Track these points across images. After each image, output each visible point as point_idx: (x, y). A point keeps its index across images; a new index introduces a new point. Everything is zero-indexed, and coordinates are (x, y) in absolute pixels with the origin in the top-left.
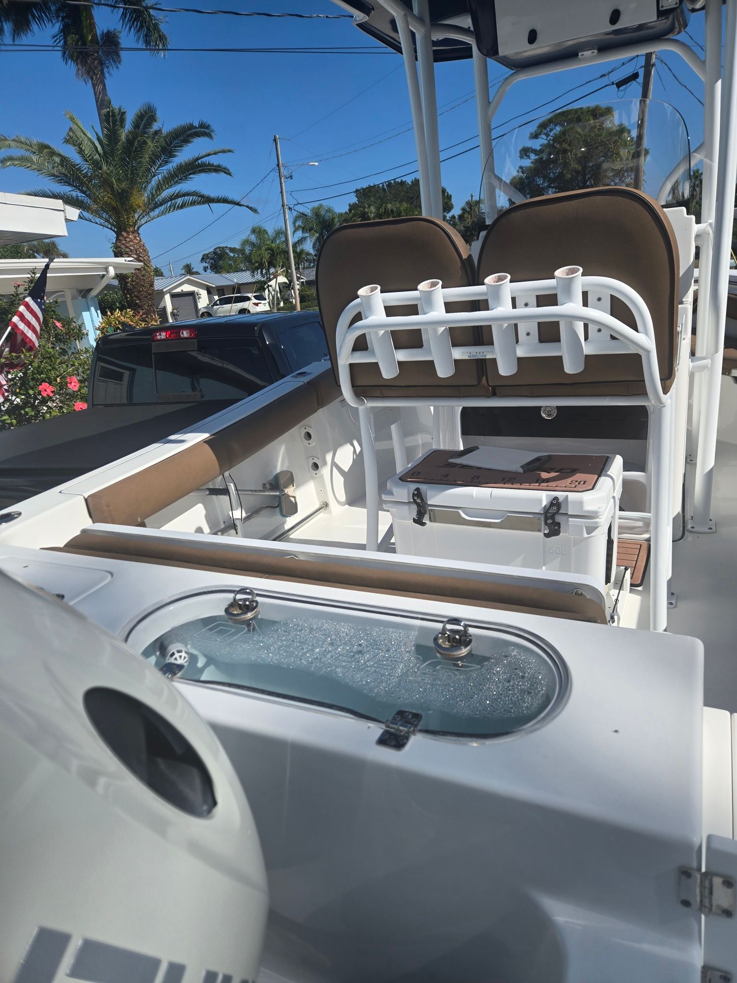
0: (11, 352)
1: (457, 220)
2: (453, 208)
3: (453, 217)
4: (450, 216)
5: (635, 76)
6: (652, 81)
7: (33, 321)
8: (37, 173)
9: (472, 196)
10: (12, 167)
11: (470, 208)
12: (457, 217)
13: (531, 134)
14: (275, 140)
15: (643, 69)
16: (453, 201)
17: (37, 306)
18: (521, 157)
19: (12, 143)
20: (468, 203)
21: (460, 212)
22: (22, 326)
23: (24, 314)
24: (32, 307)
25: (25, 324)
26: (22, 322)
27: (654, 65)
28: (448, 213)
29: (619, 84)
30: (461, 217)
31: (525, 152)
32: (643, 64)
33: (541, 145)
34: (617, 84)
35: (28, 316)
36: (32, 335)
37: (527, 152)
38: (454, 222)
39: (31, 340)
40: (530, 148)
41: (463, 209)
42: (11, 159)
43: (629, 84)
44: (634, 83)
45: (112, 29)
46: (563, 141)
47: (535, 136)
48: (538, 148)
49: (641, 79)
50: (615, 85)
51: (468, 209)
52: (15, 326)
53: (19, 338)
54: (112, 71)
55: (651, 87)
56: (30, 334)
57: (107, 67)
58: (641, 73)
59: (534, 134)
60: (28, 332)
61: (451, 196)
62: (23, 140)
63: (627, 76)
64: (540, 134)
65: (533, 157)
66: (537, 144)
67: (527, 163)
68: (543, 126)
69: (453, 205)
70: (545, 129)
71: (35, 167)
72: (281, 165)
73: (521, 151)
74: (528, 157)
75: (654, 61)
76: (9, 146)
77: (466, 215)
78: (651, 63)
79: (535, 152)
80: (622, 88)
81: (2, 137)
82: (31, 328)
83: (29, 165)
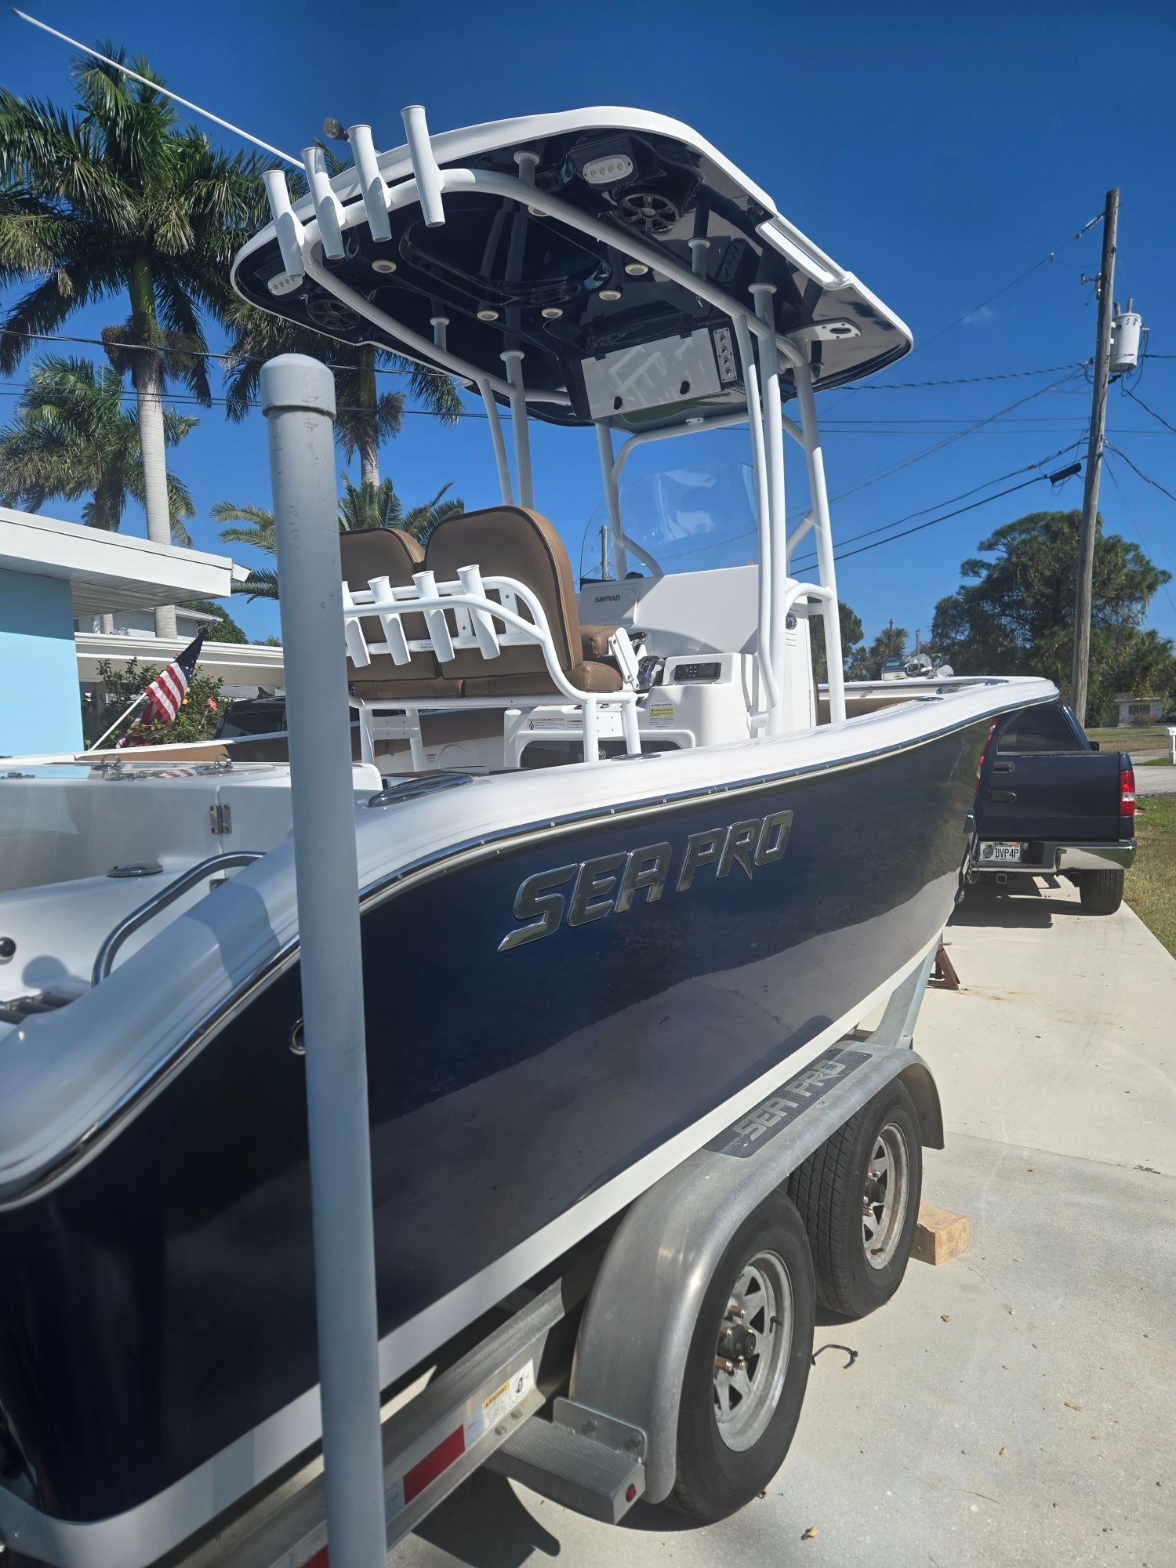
0: (141, 722)
1: (868, 655)
2: (862, 638)
3: (863, 650)
4: (858, 648)
5: (1076, 468)
6: (1099, 476)
7: (175, 691)
8: (266, 551)
9: (891, 623)
10: (236, 541)
11: (889, 639)
12: (867, 650)
13: (982, 543)
14: (602, 531)
15: (1086, 460)
16: (864, 628)
17: (183, 674)
18: (964, 573)
19: (241, 514)
20: (888, 633)
21: (873, 644)
22: (159, 694)
23: (166, 681)
24: (177, 674)
25: (164, 692)
26: (161, 689)
27: (1100, 455)
28: (855, 644)
29: (1055, 478)
30: (874, 651)
31: (971, 567)
32: (1087, 454)
33: (998, 559)
34: (1051, 477)
35: (170, 684)
36: (169, 706)
37: (974, 567)
38: (862, 656)
39: (166, 711)
40: (979, 562)
41: (878, 640)
42: (235, 532)
43: (1066, 479)
44: (1074, 477)
45: (393, 393)
46: (1022, 554)
47: (989, 546)
48: (993, 562)
49: (1083, 472)
50: (1049, 479)
51: (885, 641)
52: (151, 693)
53: (155, 708)
54: (388, 440)
55: (1098, 483)
56: (167, 704)
57: (383, 435)
58: (1084, 464)
59: (987, 543)
60: (165, 701)
61: (860, 621)
62: (255, 510)
63: (1063, 469)
64: (996, 543)
65: (984, 573)
66: (991, 557)
67: (974, 582)
68: (1001, 534)
69: (863, 634)
70: (1005, 538)
71: (263, 543)
72: (606, 563)
73: (963, 566)
74: (977, 574)
75: (1101, 450)
76: (237, 517)
77: (882, 649)
78: (1097, 453)
79: (988, 566)
80: (1057, 483)
81: (230, 507)
82: (171, 696)
83: (258, 541)
